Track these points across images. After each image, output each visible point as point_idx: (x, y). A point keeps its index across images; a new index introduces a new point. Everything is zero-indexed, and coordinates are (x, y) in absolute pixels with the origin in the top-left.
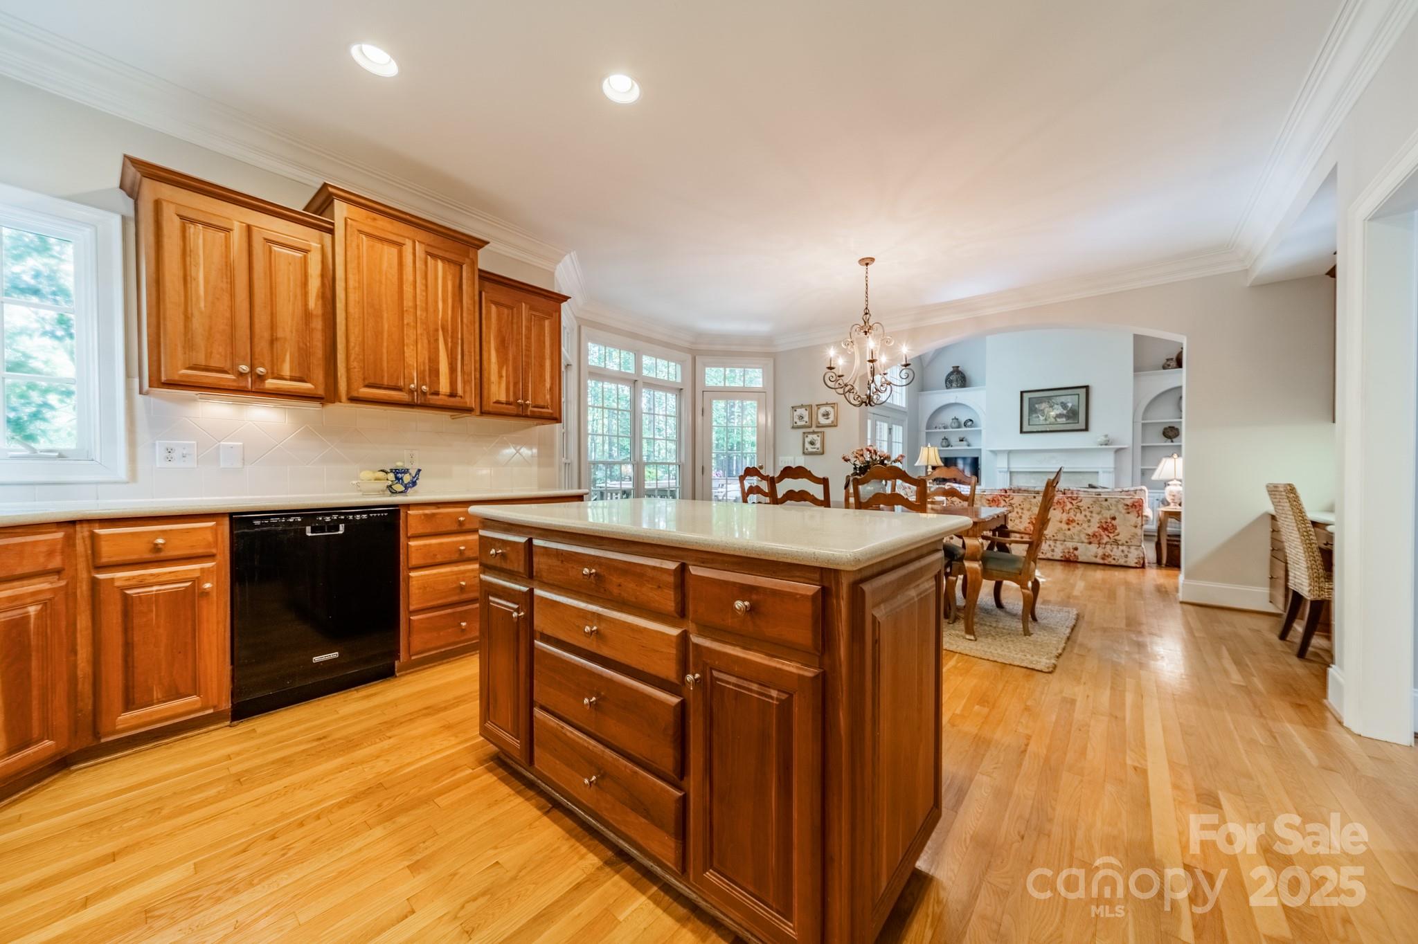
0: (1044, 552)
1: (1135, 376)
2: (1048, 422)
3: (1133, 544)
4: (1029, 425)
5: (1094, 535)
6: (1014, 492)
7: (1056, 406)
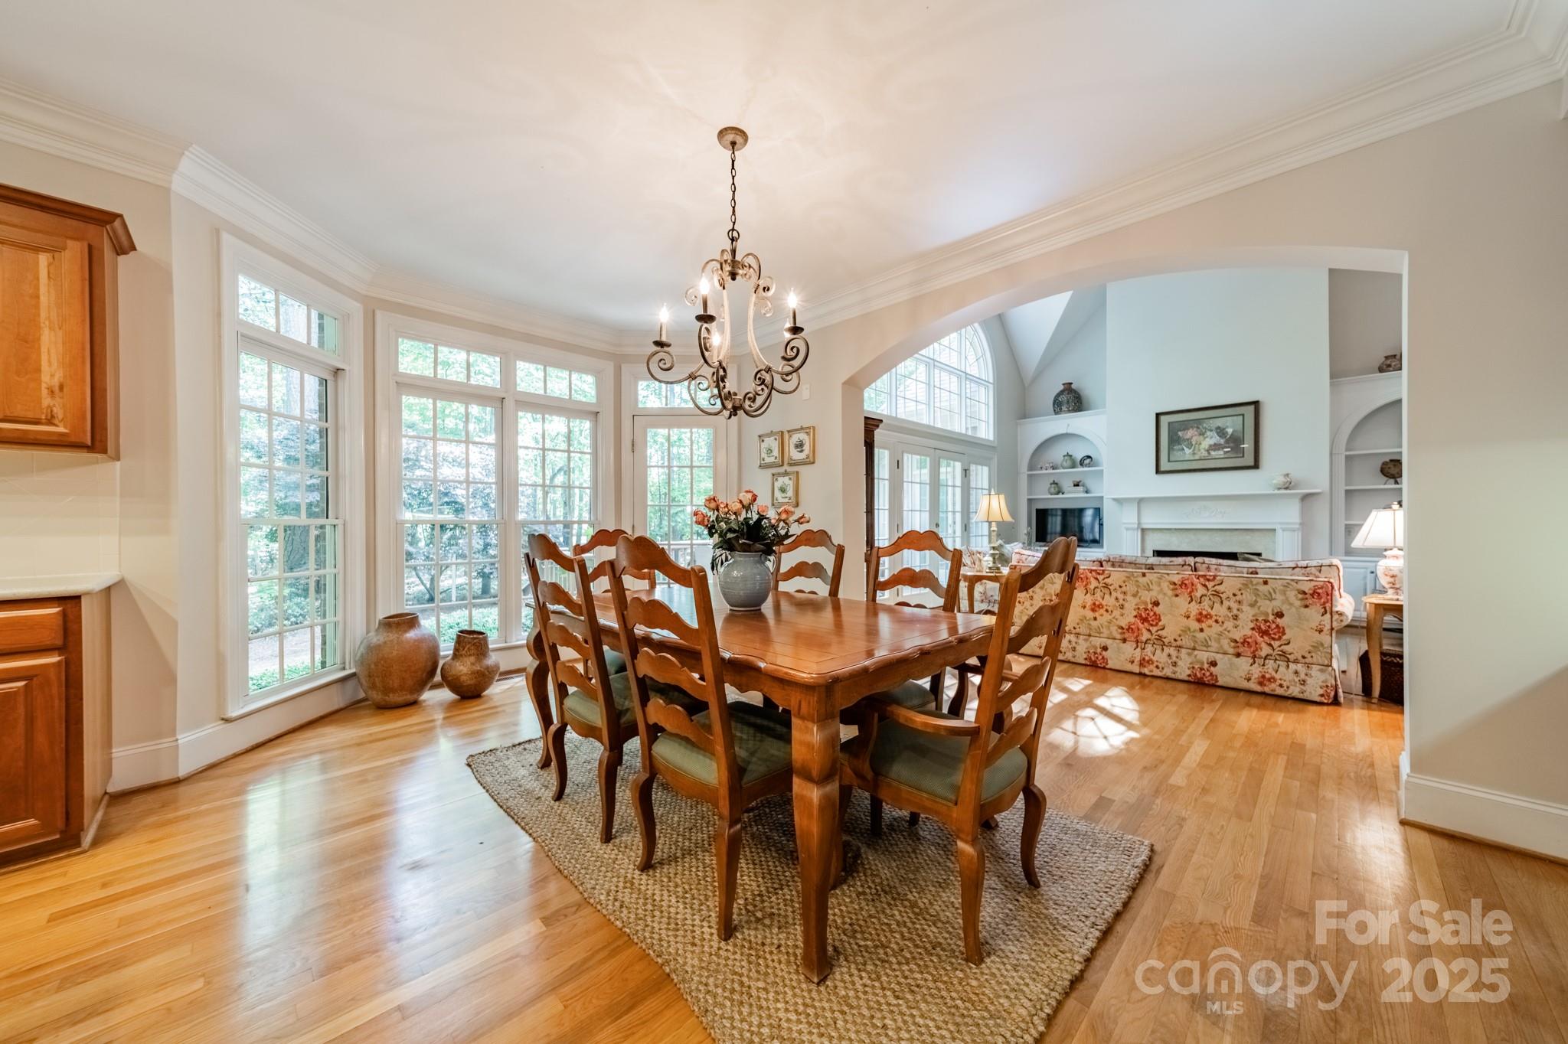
0: (1160, 666)
1: (1332, 384)
2: (1197, 457)
3: (1315, 660)
4: (1169, 461)
5: (1245, 642)
6: (1113, 565)
7: (1208, 433)
